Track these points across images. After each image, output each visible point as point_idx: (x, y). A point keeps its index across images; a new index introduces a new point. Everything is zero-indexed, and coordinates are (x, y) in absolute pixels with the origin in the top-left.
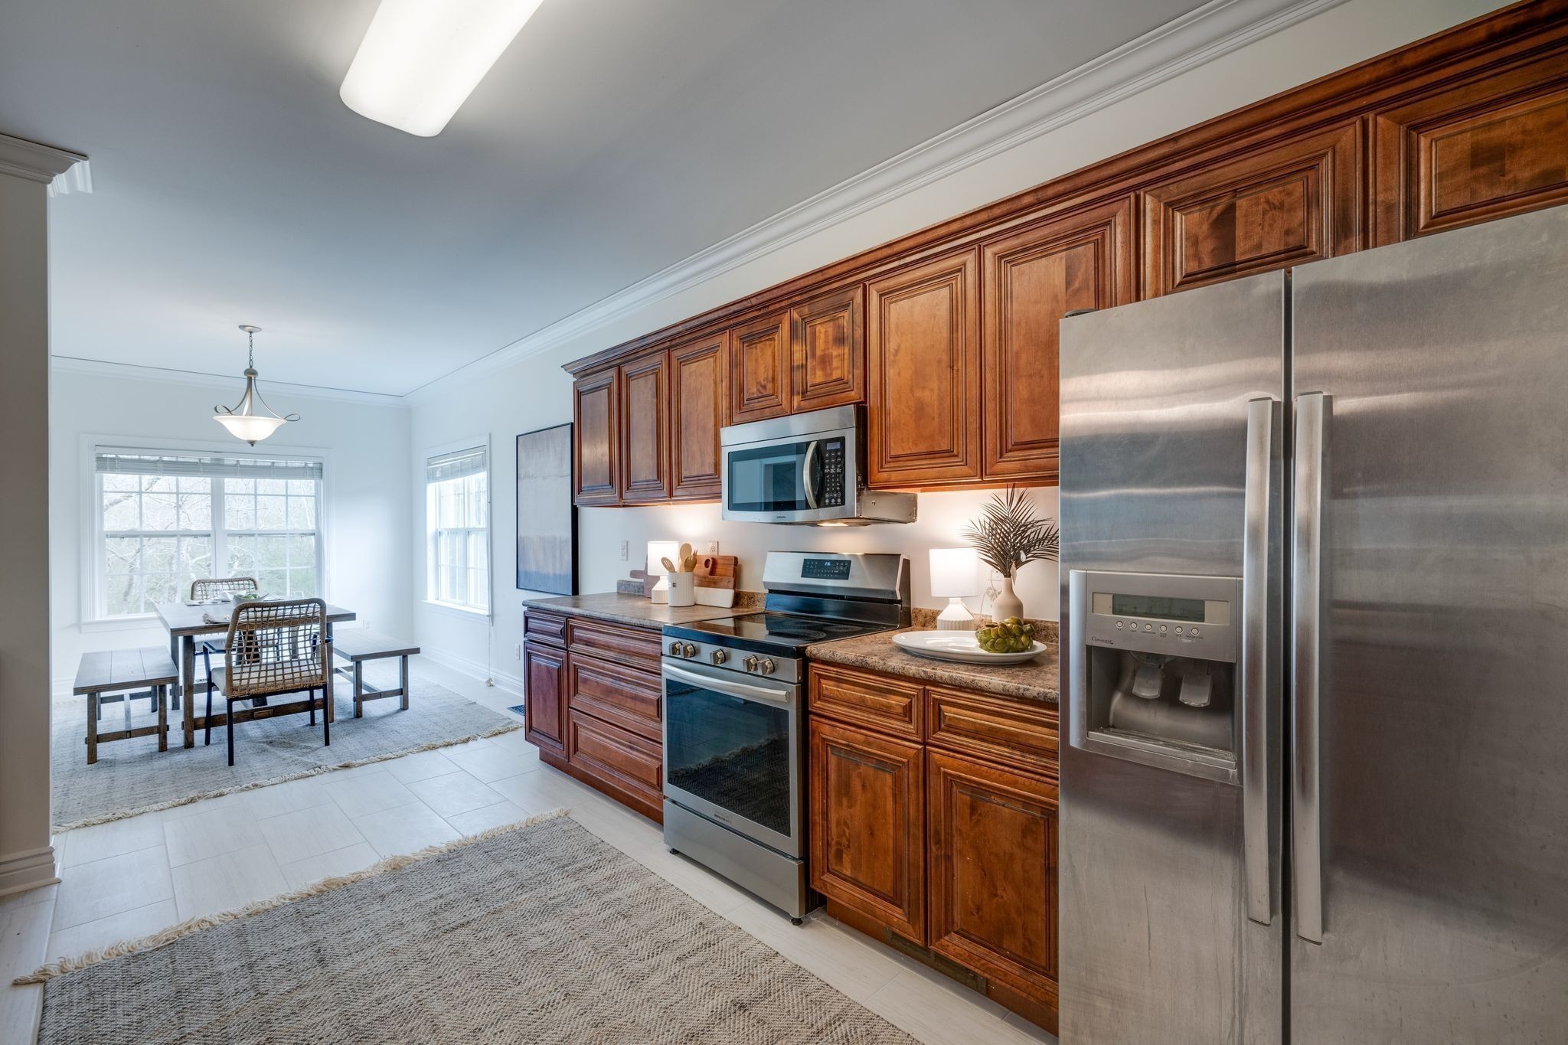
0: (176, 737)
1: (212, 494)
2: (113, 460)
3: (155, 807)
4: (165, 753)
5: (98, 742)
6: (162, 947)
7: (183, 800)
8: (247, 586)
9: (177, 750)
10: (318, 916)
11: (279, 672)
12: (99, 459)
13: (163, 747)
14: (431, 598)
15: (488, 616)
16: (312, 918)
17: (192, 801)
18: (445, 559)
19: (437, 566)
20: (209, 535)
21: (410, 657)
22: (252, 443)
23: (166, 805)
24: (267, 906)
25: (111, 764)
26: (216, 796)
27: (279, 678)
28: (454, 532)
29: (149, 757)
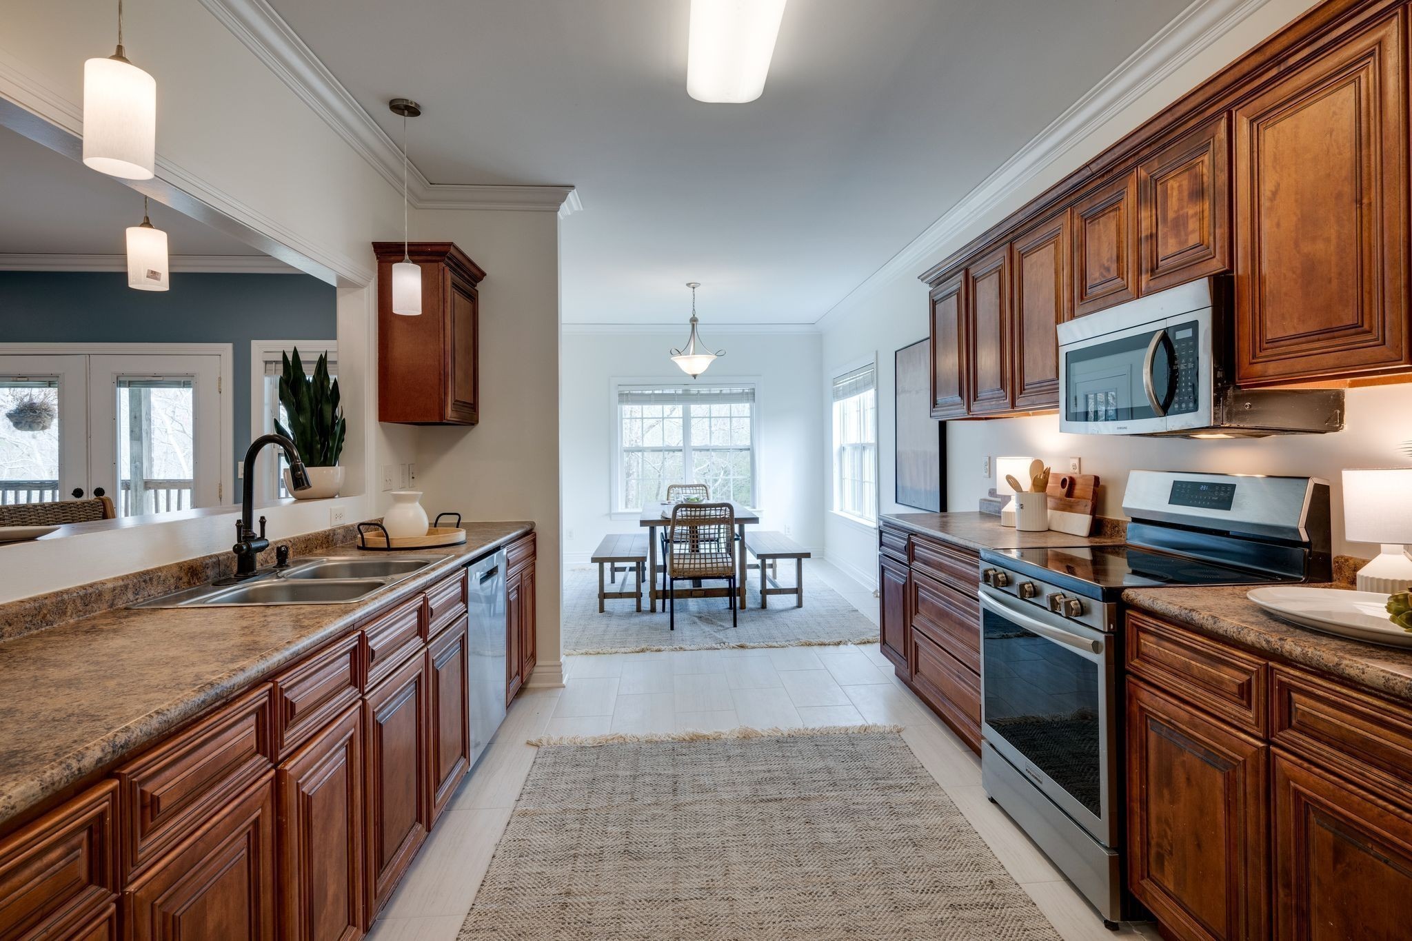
0: (646, 603)
1: (683, 418)
2: (627, 394)
3: (623, 650)
4: (639, 614)
5: (605, 598)
6: (596, 747)
7: (637, 649)
8: (701, 492)
9: (646, 612)
10: (684, 757)
11: (703, 561)
12: (621, 395)
13: (639, 610)
14: (836, 509)
15: (875, 529)
16: (680, 757)
17: (643, 651)
18: (848, 473)
19: (842, 479)
20: (681, 450)
21: (804, 560)
22: (695, 376)
23: (629, 650)
24: (657, 739)
25: (610, 614)
26: (656, 651)
27: (715, 565)
28: (855, 447)
29: (629, 615)
